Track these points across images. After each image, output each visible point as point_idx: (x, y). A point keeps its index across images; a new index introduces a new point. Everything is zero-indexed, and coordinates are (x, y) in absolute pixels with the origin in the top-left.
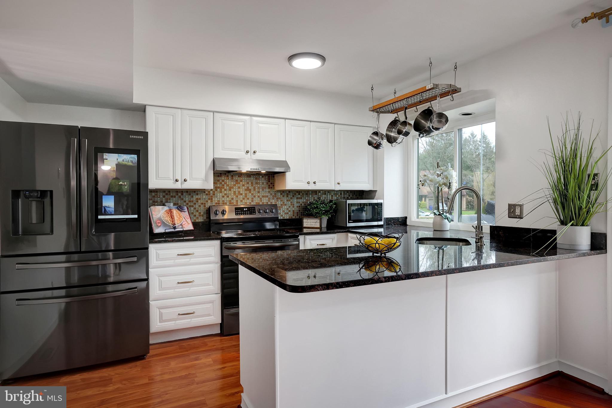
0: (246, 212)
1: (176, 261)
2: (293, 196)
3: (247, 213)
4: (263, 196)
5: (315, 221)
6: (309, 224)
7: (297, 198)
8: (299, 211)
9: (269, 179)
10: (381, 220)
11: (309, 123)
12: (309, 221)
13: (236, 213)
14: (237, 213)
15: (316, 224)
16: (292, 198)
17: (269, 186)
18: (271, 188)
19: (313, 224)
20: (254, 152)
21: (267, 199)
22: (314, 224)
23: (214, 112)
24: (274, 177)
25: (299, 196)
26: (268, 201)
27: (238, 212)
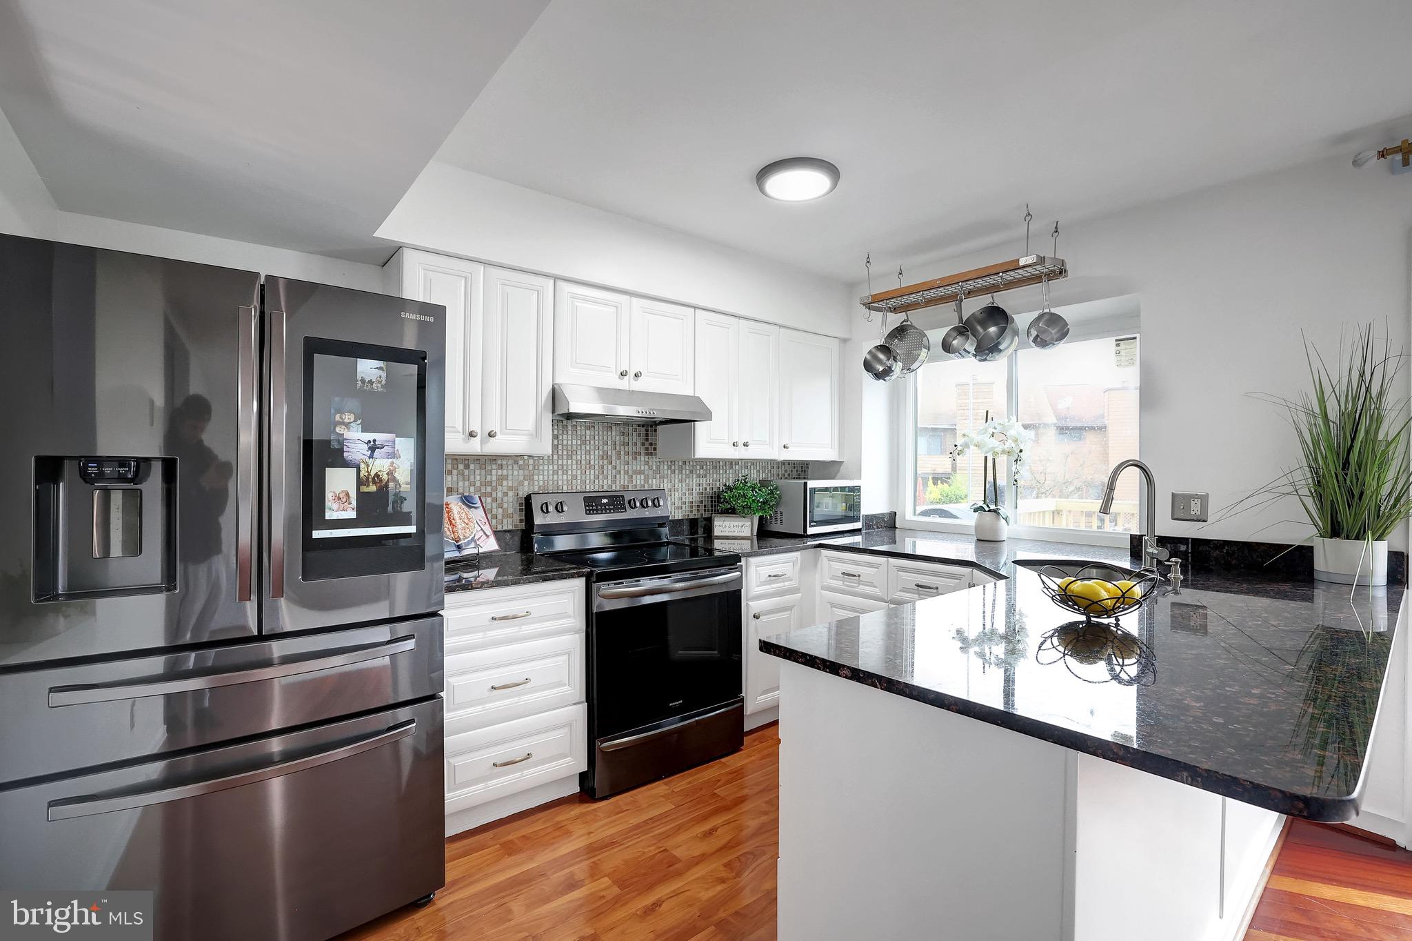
0: (607, 507)
1: (489, 633)
2: (691, 472)
3: (608, 509)
4: (635, 472)
5: (741, 524)
6: (727, 529)
7: (698, 476)
8: (702, 502)
9: (647, 435)
10: (857, 520)
11: (737, 319)
12: (727, 523)
13: (586, 510)
14: (587, 508)
15: (743, 529)
16: (687, 477)
17: (647, 449)
18: (651, 454)
19: (736, 529)
20: (636, 375)
21: (643, 477)
22: (739, 529)
23: (556, 278)
24: (655, 431)
25: (702, 470)
26: (645, 482)
27: (591, 508)
